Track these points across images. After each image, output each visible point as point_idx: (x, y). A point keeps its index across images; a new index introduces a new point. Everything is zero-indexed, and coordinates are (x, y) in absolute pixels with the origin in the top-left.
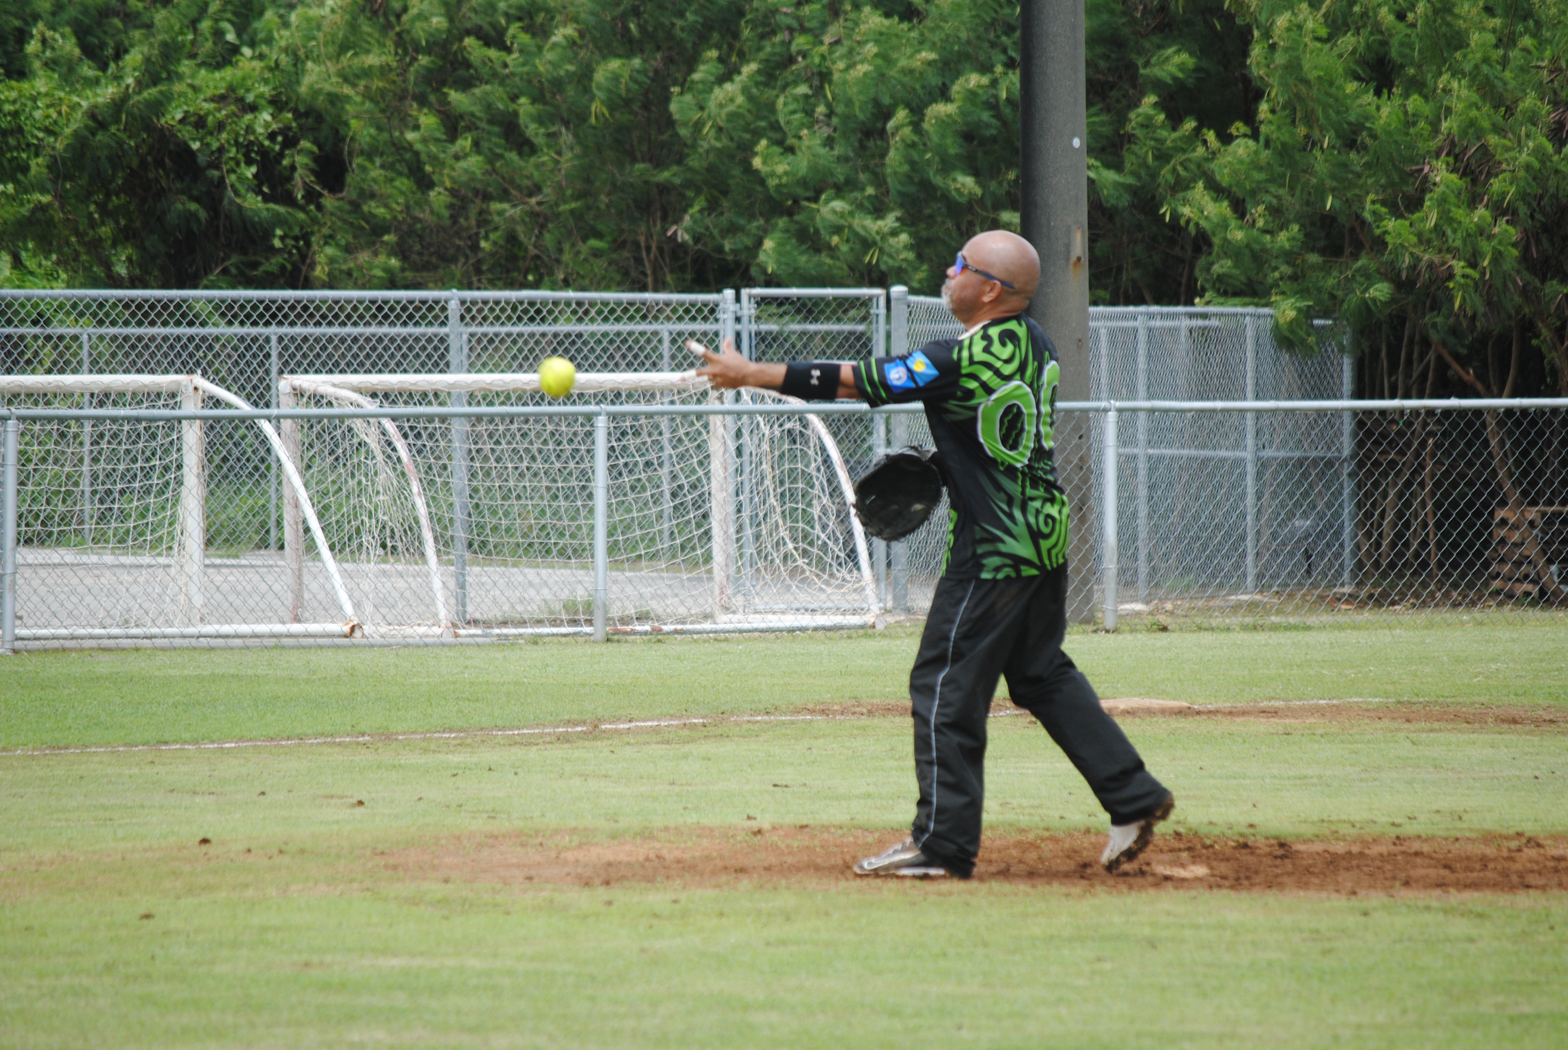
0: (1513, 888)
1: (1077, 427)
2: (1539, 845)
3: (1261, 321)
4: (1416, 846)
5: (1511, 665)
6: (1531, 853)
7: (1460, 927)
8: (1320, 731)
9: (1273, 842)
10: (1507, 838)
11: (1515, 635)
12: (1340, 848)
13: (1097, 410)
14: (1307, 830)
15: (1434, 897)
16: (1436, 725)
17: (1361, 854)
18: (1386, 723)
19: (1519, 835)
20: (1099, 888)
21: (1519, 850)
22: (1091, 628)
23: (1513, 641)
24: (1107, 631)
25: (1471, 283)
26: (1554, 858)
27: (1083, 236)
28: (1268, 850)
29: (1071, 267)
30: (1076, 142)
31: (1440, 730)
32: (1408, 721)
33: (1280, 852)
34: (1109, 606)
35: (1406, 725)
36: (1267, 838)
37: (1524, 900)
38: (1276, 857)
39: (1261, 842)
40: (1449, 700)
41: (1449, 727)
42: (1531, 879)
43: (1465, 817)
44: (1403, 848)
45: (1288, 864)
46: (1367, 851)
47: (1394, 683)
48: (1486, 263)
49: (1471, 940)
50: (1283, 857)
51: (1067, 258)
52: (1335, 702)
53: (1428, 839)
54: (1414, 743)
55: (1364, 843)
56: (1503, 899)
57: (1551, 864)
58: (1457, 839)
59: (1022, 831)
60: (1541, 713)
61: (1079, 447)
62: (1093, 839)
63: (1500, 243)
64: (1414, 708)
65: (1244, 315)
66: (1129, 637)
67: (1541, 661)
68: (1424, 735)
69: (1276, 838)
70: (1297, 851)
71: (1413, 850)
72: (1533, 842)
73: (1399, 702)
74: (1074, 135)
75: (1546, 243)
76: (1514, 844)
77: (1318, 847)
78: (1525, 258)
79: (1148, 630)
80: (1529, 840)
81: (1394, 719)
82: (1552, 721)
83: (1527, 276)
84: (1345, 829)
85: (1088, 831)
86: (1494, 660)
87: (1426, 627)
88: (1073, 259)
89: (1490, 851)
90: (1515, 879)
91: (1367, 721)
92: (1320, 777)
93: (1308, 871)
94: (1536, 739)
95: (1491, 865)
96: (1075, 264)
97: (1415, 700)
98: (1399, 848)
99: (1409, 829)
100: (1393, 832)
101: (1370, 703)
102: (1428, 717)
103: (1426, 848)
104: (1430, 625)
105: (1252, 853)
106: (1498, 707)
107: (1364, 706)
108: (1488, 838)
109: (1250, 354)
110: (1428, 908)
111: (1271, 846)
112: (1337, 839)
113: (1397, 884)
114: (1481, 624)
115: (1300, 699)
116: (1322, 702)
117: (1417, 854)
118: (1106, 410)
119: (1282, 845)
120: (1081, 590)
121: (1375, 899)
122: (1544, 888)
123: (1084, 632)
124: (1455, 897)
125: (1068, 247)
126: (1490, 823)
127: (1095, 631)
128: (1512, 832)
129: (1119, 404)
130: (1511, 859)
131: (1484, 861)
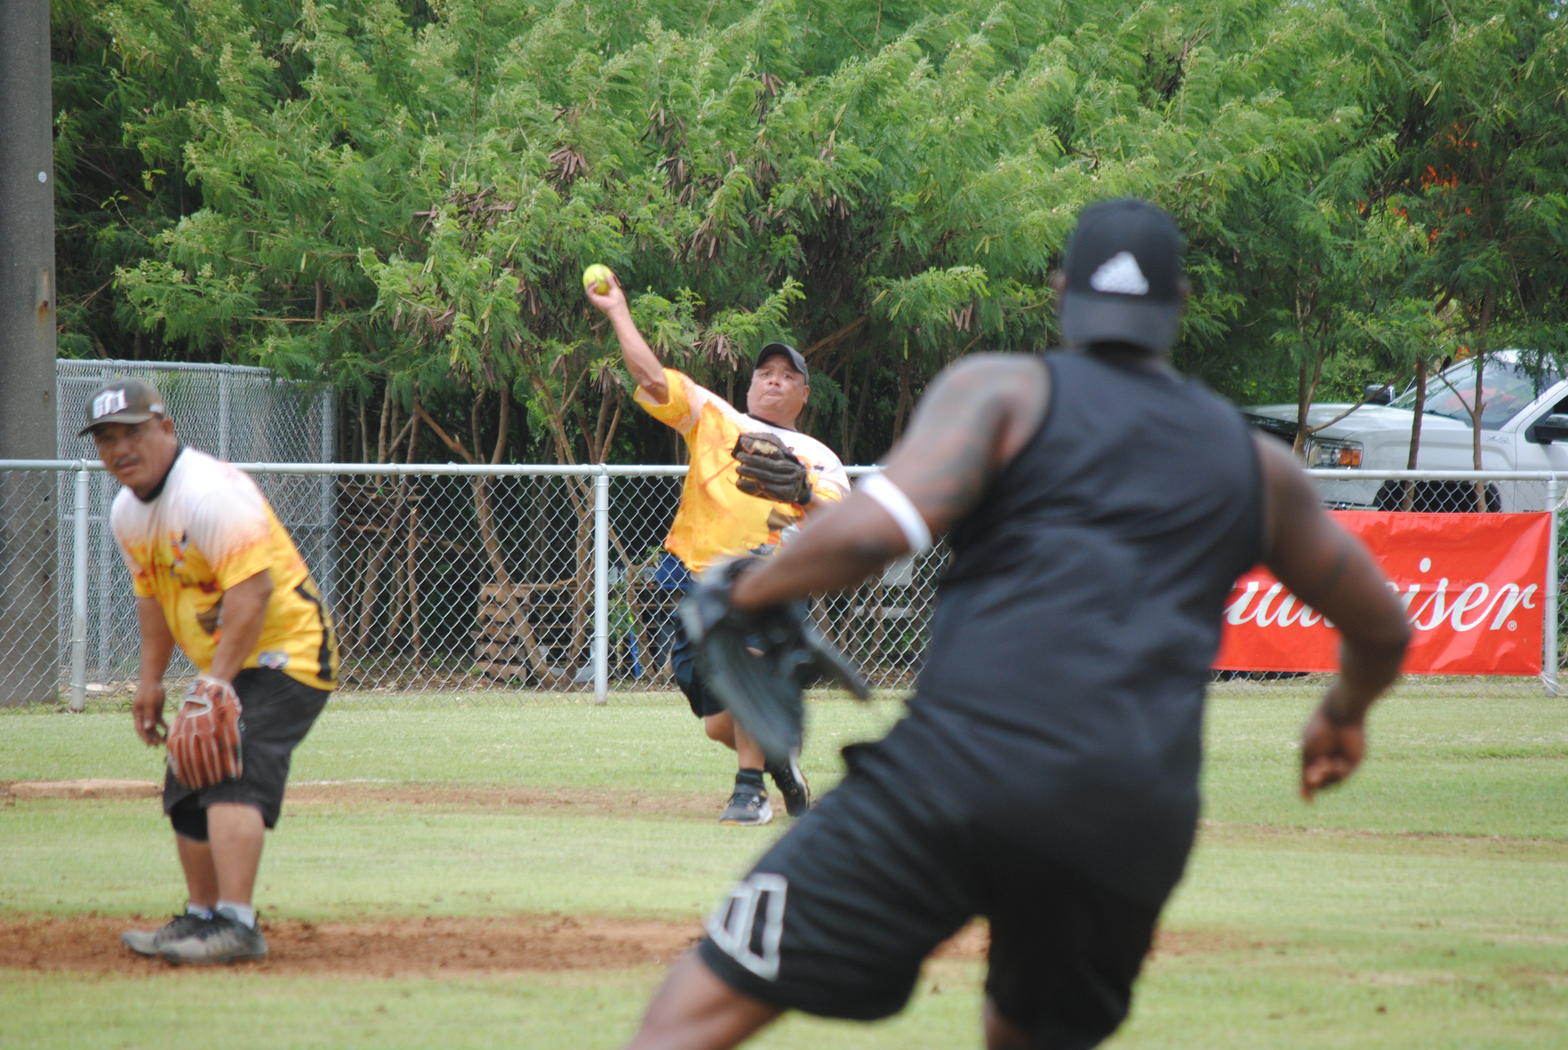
0: (555, 968)
1: (44, 488)
2: (575, 925)
3: (236, 378)
4: (448, 927)
5: (517, 746)
6: (566, 933)
7: (505, 1007)
8: (326, 813)
9: (295, 924)
10: (542, 918)
11: (516, 716)
12: (368, 930)
13: (66, 469)
14: (333, 912)
15: (475, 978)
16: (449, 806)
17: (390, 936)
18: (395, 804)
19: (555, 914)
20: (115, 974)
21: (555, 930)
22: (56, 708)
23: (514, 721)
24: (75, 711)
25: (469, 337)
26: (592, 938)
27: (50, 280)
28: (290, 933)
29: (36, 312)
30: (42, 177)
31: (453, 811)
32: (418, 802)
33: (305, 934)
34: (76, 683)
35: (417, 807)
36: (289, 920)
37: (569, 979)
38: (300, 940)
39: (283, 924)
40: (459, 781)
41: (463, 808)
42: (573, 959)
43: (493, 898)
44: (434, 930)
45: (314, 947)
46: (396, 934)
47: (397, 764)
48: (484, 316)
49: (518, 1020)
50: (308, 940)
51: (33, 303)
52: (337, 783)
53: (461, 920)
54: (428, 824)
55: (394, 924)
56: (547, 978)
57: (591, 944)
58: (491, 920)
59: (21, 915)
60: (555, 793)
61: (45, 509)
62: (100, 922)
63: (501, 294)
64: (423, 788)
65: (216, 372)
66: (100, 717)
67: (548, 741)
68: (437, 817)
69: (299, 920)
70: (322, 935)
71: (445, 932)
72: (569, 921)
73: (406, 783)
74: (41, 170)
75: (547, 300)
76: (549, 924)
77: (344, 929)
78: (524, 313)
79: (119, 711)
80: (566, 920)
81: (402, 800)
82: (567, 802)
83: (527, 334)
84: (371, 911)
85: (93, 915)
86: (498, 740)
87: (418, 708)
88: (40, 304)
89: (525, 931)
90: (555, 959)
91: (374, 802)
92: (333, 859)
93: (338, 953)
94: (555, 821)
95: (529, 946)
96: (41, 309)
97: (422, 780)
98: (429, 930)
99: (439, 910)
100: (423, 914)
101: (375, 783)
102: (438, 798)
103: (459, 929)
104: (424, 706)
105: (274, 936)
106: (511, 788)
107: (370, 787)
108: (523, 917)
109: (223, 415)
110: (471, 988)
111: (294, 929)
112: (364, 921)
113: (435, 965)
114: (477, 705)
115: (300, 780)
116: (324, 783)
117: (449, 935)
118: (76, 470)
119: (306, 927)
120: (46, 667)
121: (415, 980)
122: (586, 967)
123: (48, 712)
124: (498, 978)
125: (33, 290)
126: (520, 902)
127: (61, 711)
128: (547, 911)
129: (90, 463)
130: (547, 939)
131: (521, 942)
